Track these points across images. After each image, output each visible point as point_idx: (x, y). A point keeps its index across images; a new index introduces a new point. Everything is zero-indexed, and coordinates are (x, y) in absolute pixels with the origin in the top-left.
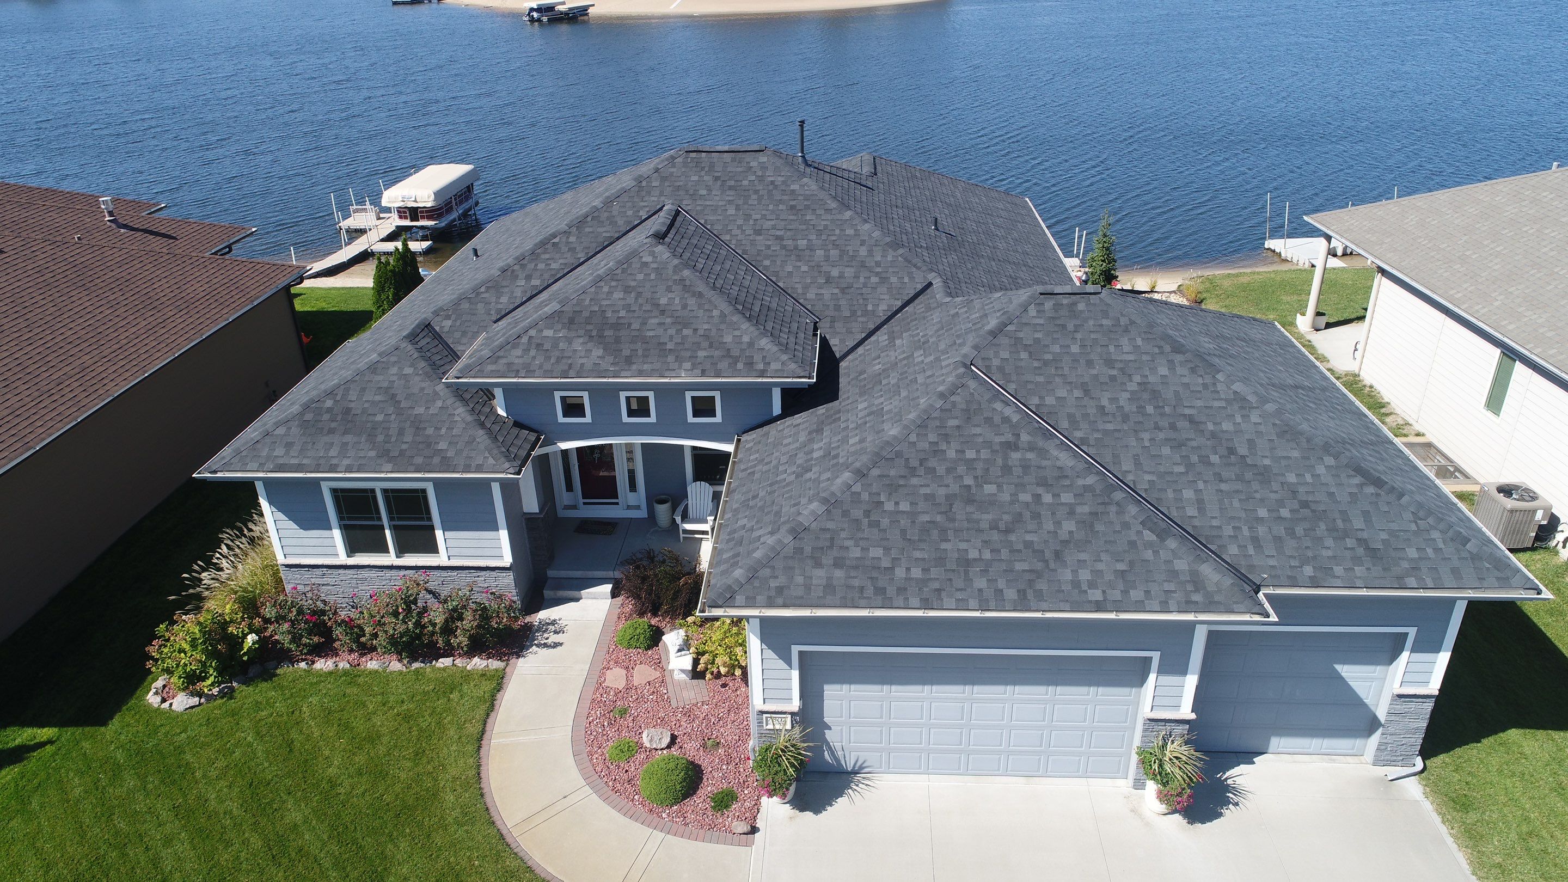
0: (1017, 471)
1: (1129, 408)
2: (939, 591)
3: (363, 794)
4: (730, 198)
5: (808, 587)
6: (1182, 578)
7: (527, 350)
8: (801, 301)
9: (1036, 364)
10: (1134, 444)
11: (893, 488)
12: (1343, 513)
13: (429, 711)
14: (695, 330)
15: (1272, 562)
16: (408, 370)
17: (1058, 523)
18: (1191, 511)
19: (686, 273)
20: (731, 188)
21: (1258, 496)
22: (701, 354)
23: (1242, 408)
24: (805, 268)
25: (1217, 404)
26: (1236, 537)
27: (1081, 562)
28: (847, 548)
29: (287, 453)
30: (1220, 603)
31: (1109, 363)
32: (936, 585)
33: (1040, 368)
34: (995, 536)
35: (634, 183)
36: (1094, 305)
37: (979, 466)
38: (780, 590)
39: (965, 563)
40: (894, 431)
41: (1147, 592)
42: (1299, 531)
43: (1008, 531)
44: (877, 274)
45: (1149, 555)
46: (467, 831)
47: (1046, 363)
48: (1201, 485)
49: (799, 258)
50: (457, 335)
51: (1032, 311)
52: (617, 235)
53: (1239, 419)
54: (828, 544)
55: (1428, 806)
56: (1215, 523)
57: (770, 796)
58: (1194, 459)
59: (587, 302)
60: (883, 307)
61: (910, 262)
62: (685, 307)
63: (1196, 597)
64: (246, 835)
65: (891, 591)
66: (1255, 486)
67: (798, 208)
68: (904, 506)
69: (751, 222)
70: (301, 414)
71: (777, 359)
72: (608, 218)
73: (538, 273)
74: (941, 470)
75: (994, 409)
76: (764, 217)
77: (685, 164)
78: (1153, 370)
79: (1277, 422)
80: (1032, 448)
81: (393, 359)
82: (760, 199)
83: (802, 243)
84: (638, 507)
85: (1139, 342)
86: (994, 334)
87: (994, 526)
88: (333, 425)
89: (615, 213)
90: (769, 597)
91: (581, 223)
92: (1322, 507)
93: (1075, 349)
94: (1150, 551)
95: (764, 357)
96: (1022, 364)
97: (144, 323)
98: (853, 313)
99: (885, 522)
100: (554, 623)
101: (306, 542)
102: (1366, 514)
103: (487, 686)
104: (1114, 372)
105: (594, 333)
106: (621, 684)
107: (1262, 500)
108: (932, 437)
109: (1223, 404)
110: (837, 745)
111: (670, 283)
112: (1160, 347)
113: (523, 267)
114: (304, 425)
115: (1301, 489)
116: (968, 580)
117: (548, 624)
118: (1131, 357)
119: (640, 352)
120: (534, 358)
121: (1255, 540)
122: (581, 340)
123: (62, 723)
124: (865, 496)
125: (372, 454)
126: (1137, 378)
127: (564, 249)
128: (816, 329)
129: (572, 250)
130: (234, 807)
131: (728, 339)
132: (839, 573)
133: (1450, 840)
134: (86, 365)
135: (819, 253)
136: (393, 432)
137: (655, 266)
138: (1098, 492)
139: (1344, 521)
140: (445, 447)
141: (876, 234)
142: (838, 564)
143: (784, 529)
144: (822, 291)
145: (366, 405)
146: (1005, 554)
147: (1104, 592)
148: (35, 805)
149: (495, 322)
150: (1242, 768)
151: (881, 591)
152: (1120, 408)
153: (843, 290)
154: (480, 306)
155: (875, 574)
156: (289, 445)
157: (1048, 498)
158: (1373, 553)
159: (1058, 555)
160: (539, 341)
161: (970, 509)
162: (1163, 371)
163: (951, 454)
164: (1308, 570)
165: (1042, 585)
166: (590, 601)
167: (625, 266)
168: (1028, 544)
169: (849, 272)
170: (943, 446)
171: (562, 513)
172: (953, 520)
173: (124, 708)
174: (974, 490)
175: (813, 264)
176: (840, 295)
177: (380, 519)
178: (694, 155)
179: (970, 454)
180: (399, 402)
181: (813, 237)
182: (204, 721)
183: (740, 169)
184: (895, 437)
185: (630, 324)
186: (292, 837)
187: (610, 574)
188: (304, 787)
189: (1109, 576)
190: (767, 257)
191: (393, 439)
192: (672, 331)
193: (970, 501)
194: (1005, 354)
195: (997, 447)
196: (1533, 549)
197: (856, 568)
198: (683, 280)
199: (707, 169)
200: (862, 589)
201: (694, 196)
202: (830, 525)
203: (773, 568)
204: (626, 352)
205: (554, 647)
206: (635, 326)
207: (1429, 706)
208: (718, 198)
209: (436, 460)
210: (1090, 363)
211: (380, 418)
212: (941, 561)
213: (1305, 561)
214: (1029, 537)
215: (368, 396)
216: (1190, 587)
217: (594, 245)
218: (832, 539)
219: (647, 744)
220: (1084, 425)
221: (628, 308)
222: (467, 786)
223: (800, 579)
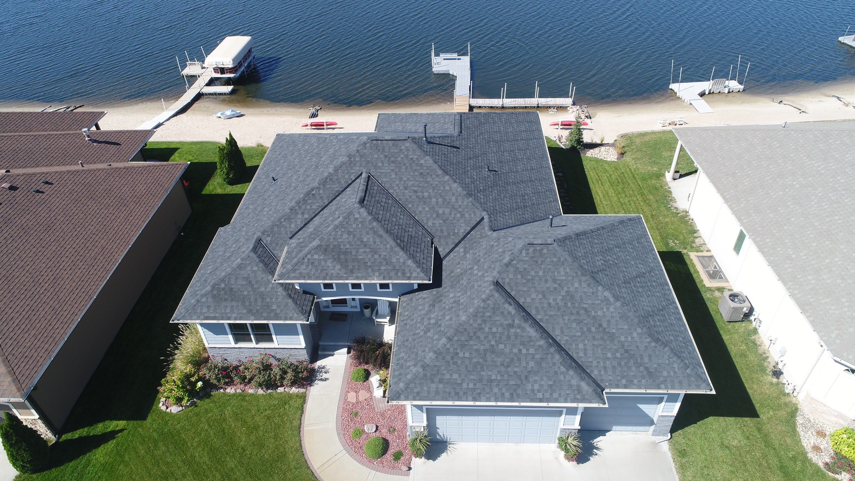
0: (513, 338)
1: (561, 304)
2: (480, 393)
3: (256, 454)
4: (393, 168)
5: (429, 392)
6: (574, 388)
7: (308, 266)
8: (426, 227)
9: (524, 281)
10: (561, 322)
11: (463, 346)
12: (641, 355)
13: (277, 415)
14: (380, 255)
15: (610, 378)
16: (255, 268)
17: (527, 363)
18: (581, 354)
19: (375, 224)
20: (393, 162)
21: (608, 347)
22: (383, 268)
23: (607, 304)
24: (427, 209)
25: (597, 302)
26: (597, 366)
27: (535, 381)
28: (444, 374)
29: (208, 311)
30: (587, 399)
31: (554, 281)
32: (478, 391)
33: (525, 283)
34: (503, 369)
35: (348, 159)
36: (551, 250)
37: (498, 335)
38: (418, 393)
39: (491, 381)
40: (463, 318)
41: (560, 394)
42: (623, 363)
43: (508, 366)
44: (460, 212)
45: (562, 378)
46: (299, 472)
47: (528, 281)
48: (586, 342)
49: (425, 203)
50: (274, 245)
51: (524, 253)
52: (341, 190)
53: (605, 310)
54: (436, 372)
55: (669, 454)
56: (590, 360)
57: (416, 457)
58: (585, 329)
59: (332, 241)
60: (462, 231)
61: (474, 206)
62: (375, 243)
63: (578, 397)
64: (214, 473)
65: (461, 394)
66: (608, 342)
67: (424, 174)
68: (467, 355)
69: (403, 182)
70: (212, 291)
71: (415, 271)
72: (337, 179)
73: (307, 212)
74: (482, 337)
75: (505, 308)
76: (408, 179)
77: (371, 148)
78: (572, 284)
79: (621, 311)
80: (519, 327)
81: (248, 262)
82: (406, 168)
83: (426, 194)
84: (356, 307)
85: (568, 271)
86: (507, 265)
87: (502, 365)
88: (226, 297)
89: (340, 176)
90: (414, 397)
91: (324, 182)
92: (633, 353)
93: (541, 273)
94: (562, 376)
95: (410, 270)
96: (518, 281)
97: (123, 215)
98: (449, 234)
99: (459, 362)
100: (324, 368)
101: (217, 339)
102: (650, 356)
103: (300, 401)
104: (556, 286)
105: (336, 257)
106: (354, 401)
107: (610, 349)
108: (479, 321)
109: (599, 302)
110: (441, 434)
111: (368, 230)
112: (576, 273)
113: (300, 207)
114: (214, 296)
115: (626, 344)
116: (491, 389)
117: (322, 368)
118: (564, 278)
119: (356, 267)
120: (311, 270)
121: (605, 368)
122: (330, 261)
123: (128, 418)
124: (451, 350)
125: (245, 311)
126: (565, 289)
127: (318, 197)
128: (432, 243)
129: (321, 198)
130: (206, 459)
131: (394, 260)
132: (441, 386)
133: (674, 470)
134: (103, 246)
135: (434, 200)
136: (252, 300)
137: (360, 220)
138: (544, 348)
139: (641, 359)
140: (275, 308)
141: (460, 189)
142: (441, 381)
143: (420, 364)
144: (435, 222)
145: (239, 287)
146: (506, 377)
147: (543, 394)
148: (127, 458)
149: (291, 238)
150: (601, 438)
151: (457, 394)
152: (557, 304)
153: (444, 221)
154: (282, 229)
155: (455, 386)
156: (208, 307)
157: (524, 351)
158: (650, 373)
159: (526, 377)
160: (312, 261)
161: (493, 356)
162: (576, 285)
163: (487, 330)
164: (624, 381)
165: (520, 391)
166: (338, 356)
167: (347, 220)
168: (515, 373)
169: (447, 211)
170: (483, 326)
171: (323, 309)
172: (486, 361)
173: (151, 411)
174: (495, 348)
175: (430, 206)
176: (443, 223)
177: (248, 331)
178: (375, 142)
179: (494, 330)
180: (253, 285)
181: (431, 191)
182: (185, 418)
183: (396, 151)
184: (464, 321)
185: (351, 252)
186: (232, 474)
187: (346, 344)
188: (232, 451)
189: (545, 387)
190: (410, 203)
191: (253, 304)
192: (370, 256)
193: (493, 352)
194: (511, 276)
195: (505, 326)
196: (742, 321)
197: (447, 383)
198: (373, 228)
199: (381, 151)
200: (450, 393)
201: (376, 167)
202: (438, 364)
203: (415, 383)
204: (350, 267)
205: (325, 381)
206: (354, 253)
207: (673, 419)
208: (386, 168)
209: (272, 314)
210: (546, 281)
211: (246, 293)
212: (481, 380)
213: (623, 378)
214: (516, 369)
215: (240, 282)
216: (576, 392)
217: (331, 195)
218: (438, 370)
219: (366, 430)
220: (542, 313)
221: (349, 243)
222: (297, 450)
223: (425, 388)
